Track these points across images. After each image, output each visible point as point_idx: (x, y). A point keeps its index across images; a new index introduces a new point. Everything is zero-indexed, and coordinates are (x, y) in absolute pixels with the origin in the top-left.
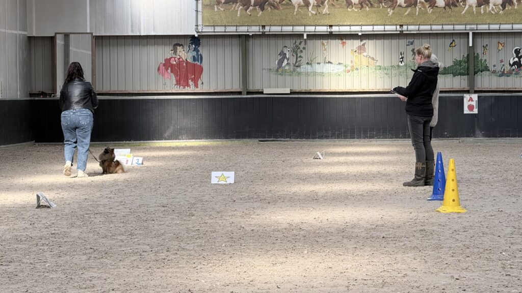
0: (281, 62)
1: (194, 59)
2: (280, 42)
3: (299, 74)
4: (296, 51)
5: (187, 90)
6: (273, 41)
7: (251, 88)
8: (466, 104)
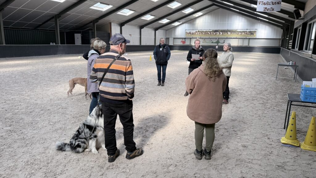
7: (191, 44)
8: (216, 47)
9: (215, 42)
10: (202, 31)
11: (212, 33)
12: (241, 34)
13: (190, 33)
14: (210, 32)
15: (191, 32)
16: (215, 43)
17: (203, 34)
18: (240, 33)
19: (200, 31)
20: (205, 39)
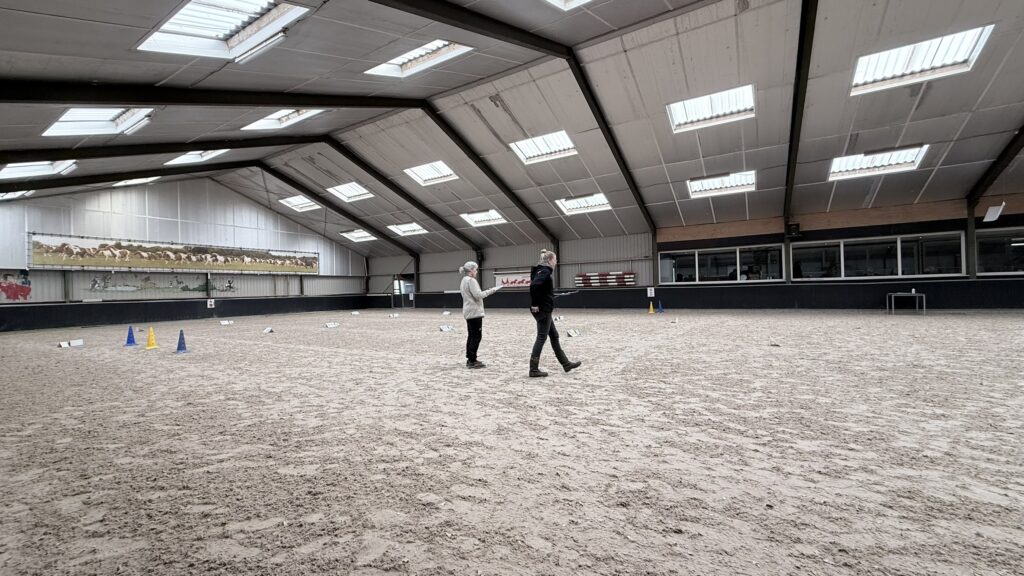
0: (93, 286)
1: (23, 283)
2: (93, 275)
3: (107, 291)
4: (104, 279)
5: (17, 301)
6: (87, 275)
7: (71, 299)
8: (209, 303)
9: (196, 286)
10: (135, 244)
11: (184, 256)
12: (282, 264)
13: (64, 249)
14: (176, 252)
15: (72, 247)
16: (194, 290)
17: (142, 257)
18: (279, 262)
19: (124, 244)
20: (152, 277)
